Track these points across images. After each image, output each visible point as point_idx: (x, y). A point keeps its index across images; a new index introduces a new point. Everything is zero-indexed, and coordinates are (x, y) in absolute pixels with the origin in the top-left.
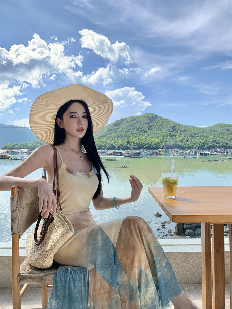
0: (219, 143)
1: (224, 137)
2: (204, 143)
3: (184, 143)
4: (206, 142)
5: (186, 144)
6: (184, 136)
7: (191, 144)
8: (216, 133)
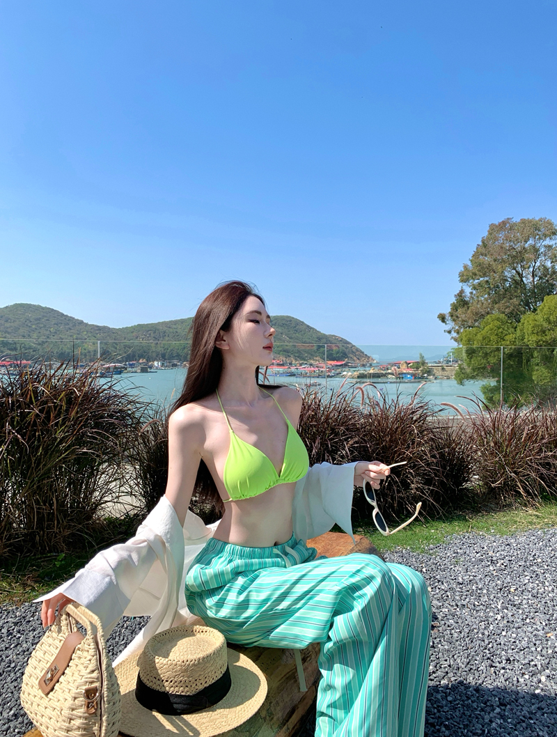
0: (15, 349)
1: (29, 336)
8: (12, 324)
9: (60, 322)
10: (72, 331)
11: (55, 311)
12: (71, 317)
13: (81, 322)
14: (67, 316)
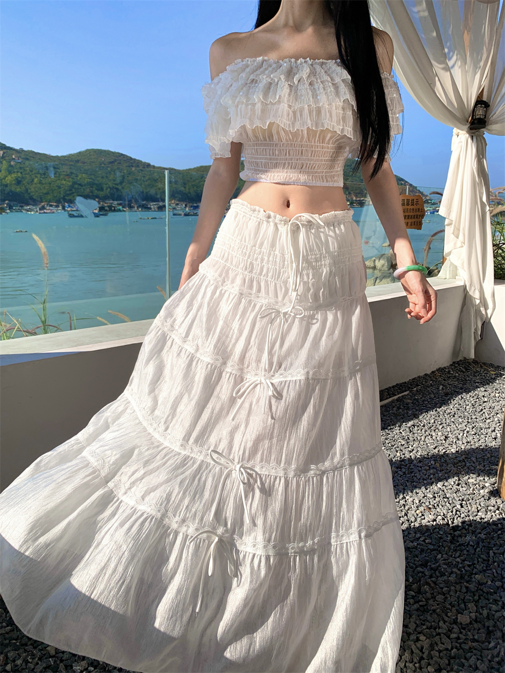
0: (102, 190)
2: (72, 187)
3: (23, 188)
4: (76, 186)
5: (29, 190)
6: (21, 173)
7: (41, 191)
9: (131, 164)
10: (143, 173)
11: (124, 155)
12: (138, 160)
13: (149, 165)
14: (135, 159)
